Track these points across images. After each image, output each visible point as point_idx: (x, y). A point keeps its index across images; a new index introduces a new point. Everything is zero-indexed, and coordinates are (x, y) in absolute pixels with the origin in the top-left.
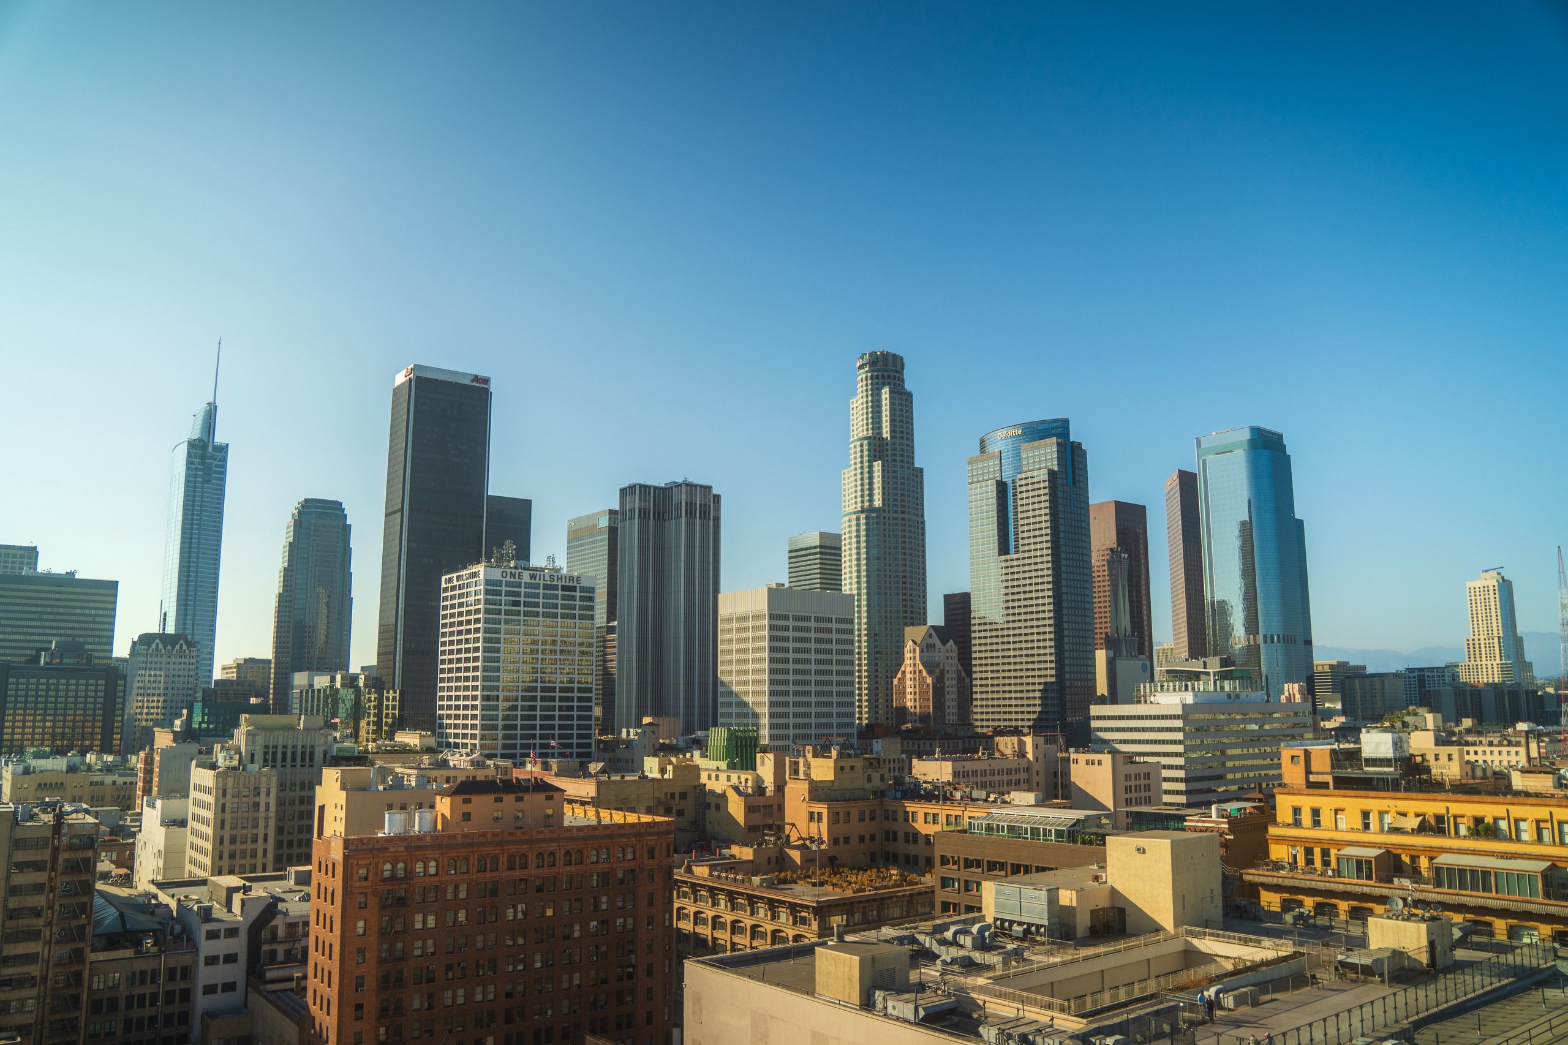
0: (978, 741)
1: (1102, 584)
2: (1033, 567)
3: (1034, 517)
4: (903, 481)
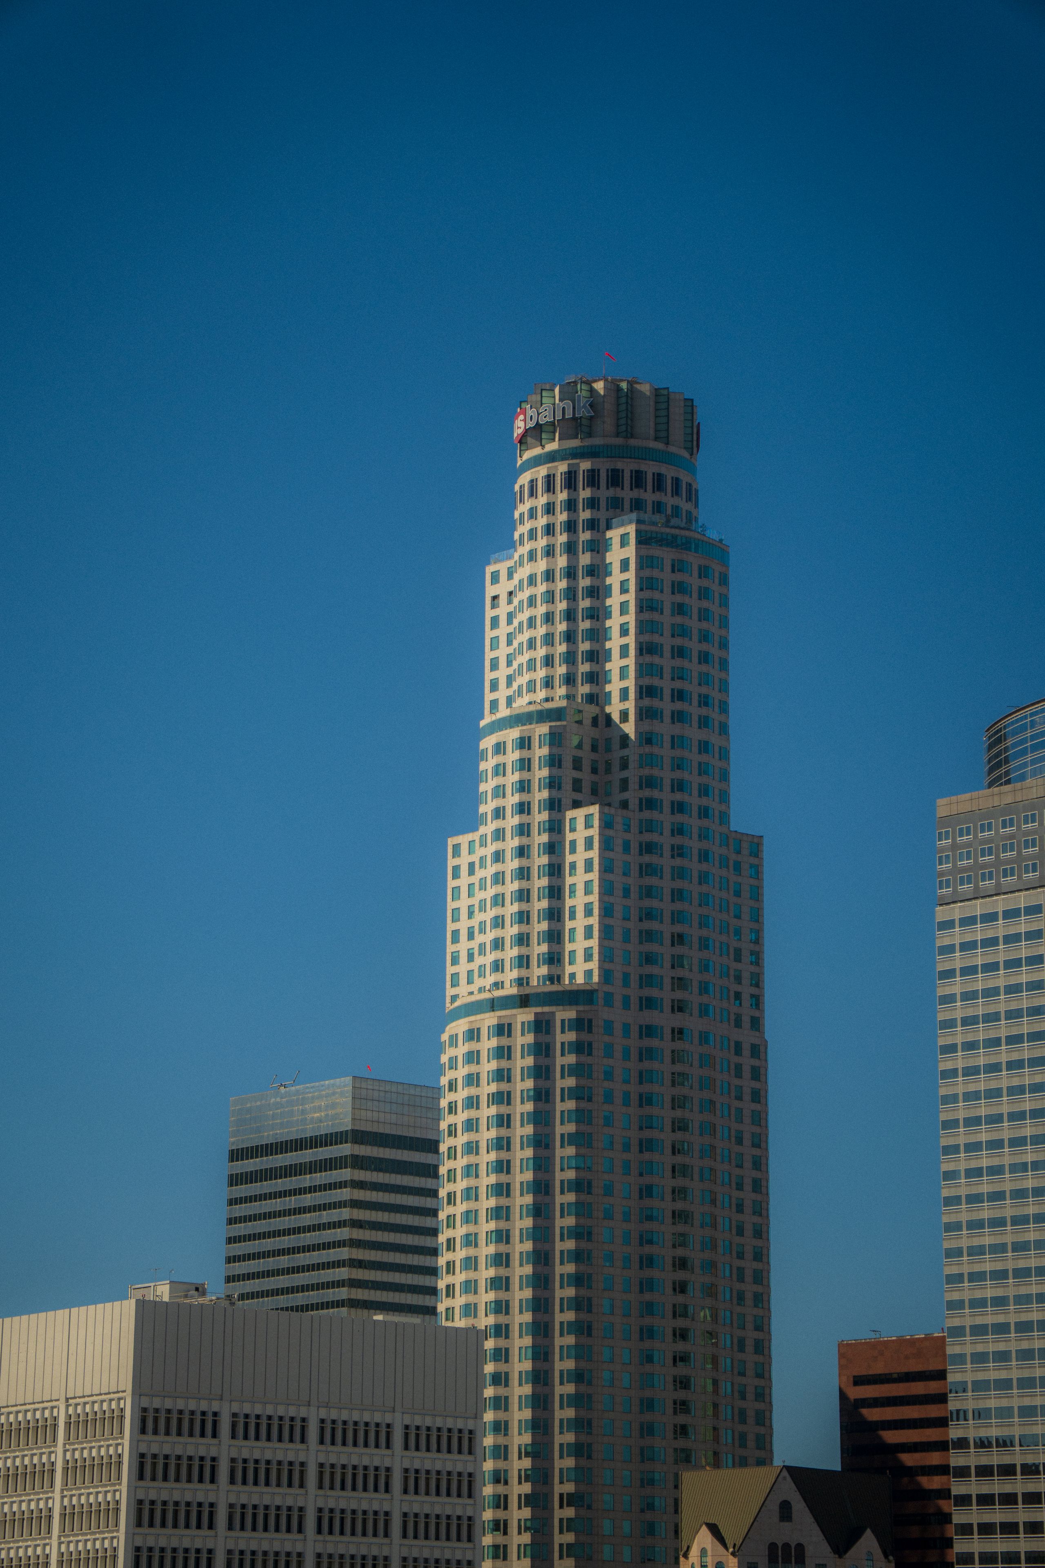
4: (678, 884)
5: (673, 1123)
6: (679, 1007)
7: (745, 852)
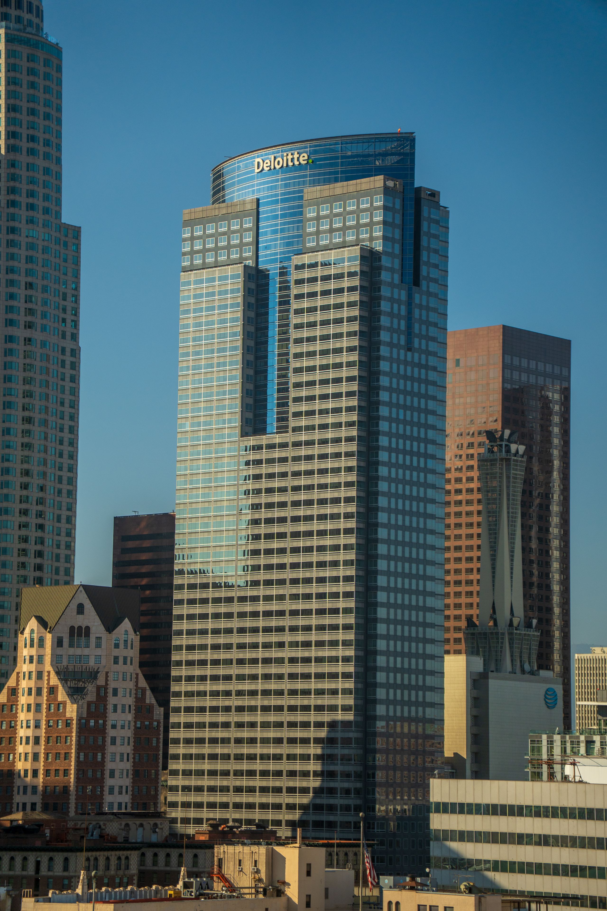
0: (174, 853)
1: (464, 508)
2: (316, 465)
3: (324, 353)
4: (30, 253)
5: (24, 393)
6: (29, 326)
7: (70, 236)
